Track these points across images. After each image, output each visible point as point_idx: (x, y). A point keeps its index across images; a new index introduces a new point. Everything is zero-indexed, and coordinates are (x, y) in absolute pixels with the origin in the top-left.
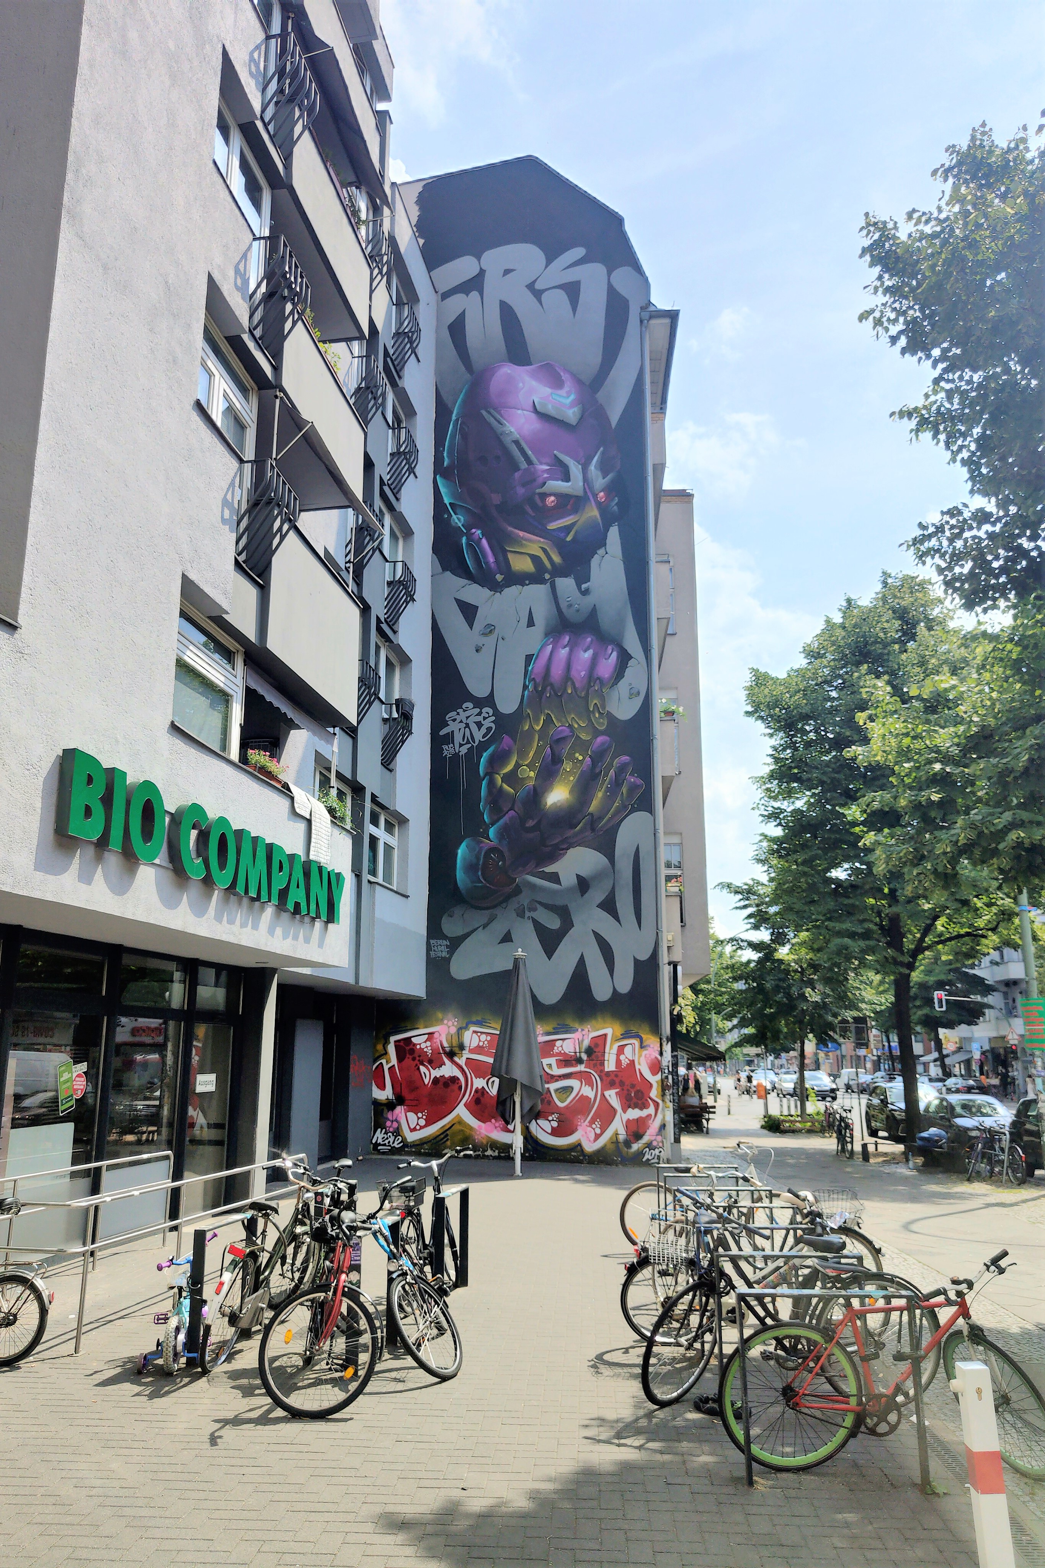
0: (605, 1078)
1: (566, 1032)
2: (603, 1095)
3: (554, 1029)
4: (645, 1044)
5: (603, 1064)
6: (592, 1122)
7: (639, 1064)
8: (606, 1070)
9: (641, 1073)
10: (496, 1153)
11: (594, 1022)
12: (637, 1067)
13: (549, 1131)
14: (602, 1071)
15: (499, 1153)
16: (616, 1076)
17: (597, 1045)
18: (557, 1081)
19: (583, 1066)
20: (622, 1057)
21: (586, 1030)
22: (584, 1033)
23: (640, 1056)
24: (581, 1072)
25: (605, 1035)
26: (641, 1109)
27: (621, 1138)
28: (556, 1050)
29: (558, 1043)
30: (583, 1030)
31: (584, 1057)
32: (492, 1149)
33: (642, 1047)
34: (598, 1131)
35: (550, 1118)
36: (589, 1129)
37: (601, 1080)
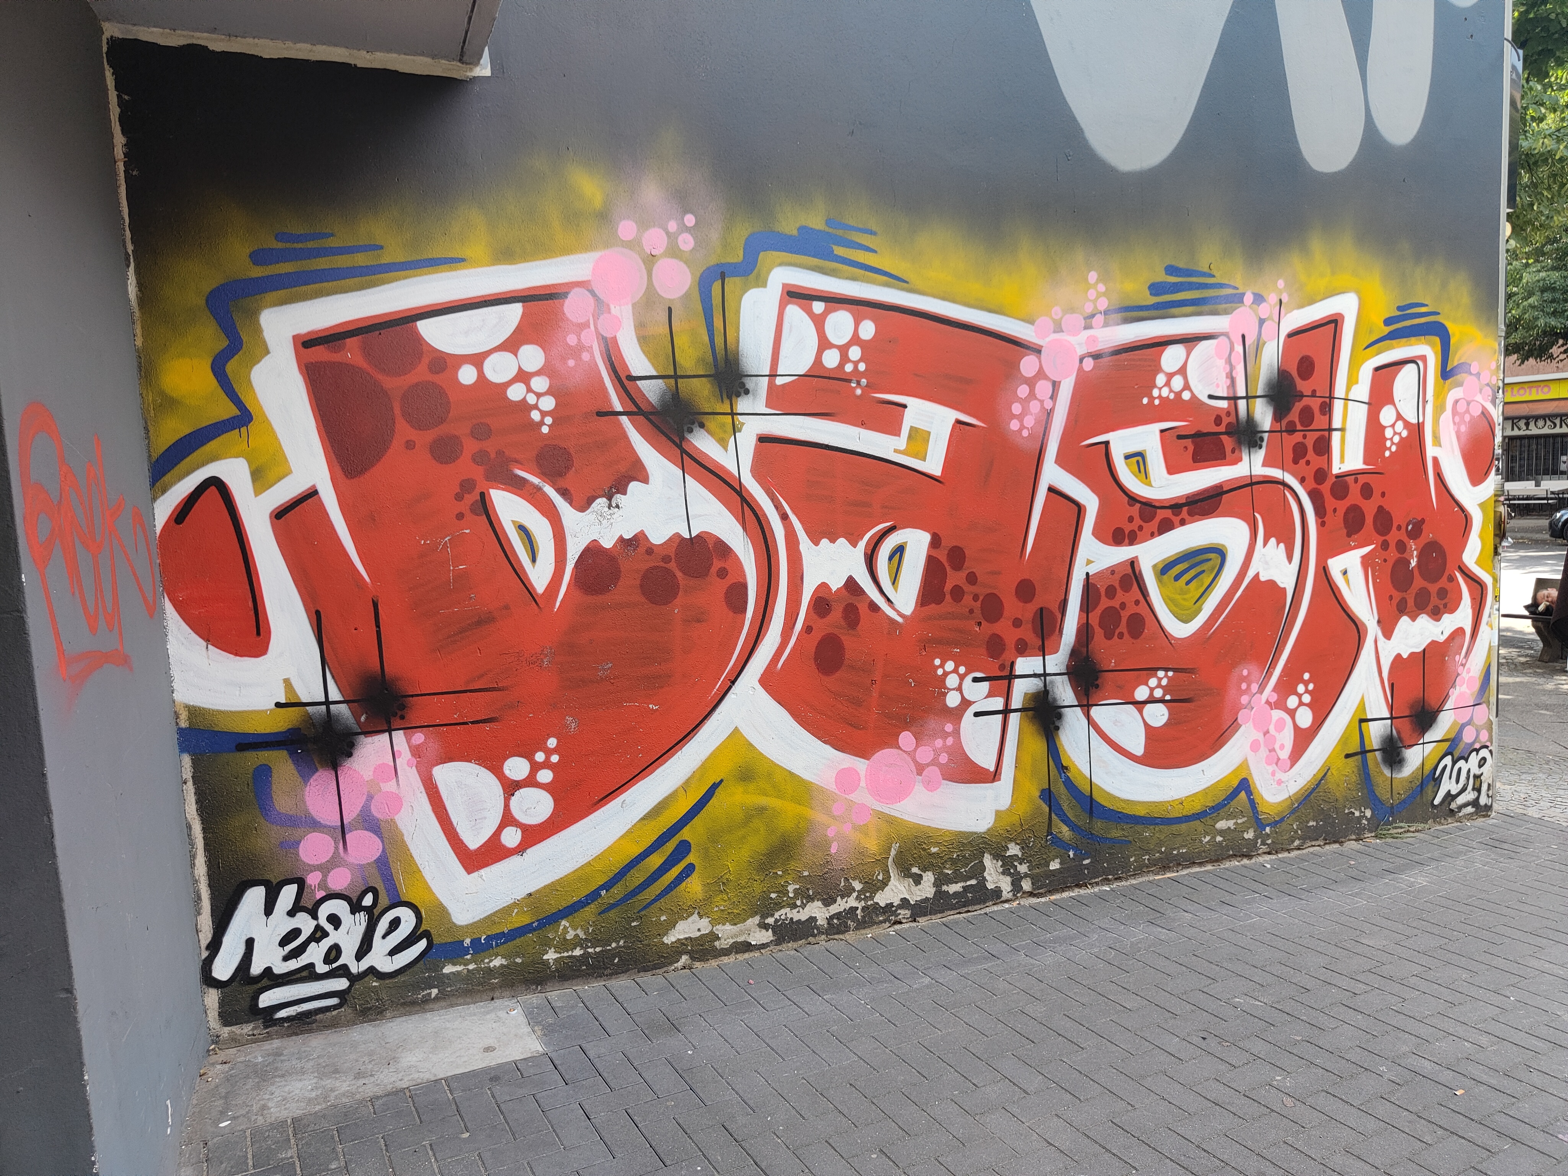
0: (1330, 502)
1: (1199, 306)
2: (1324, 572)
3: (1156, 289)
4: (1453, 362)
5: (1323, 447)
6: (1286, 687)
7: (1437, 441)
8: (1337, 468)
9: (1439, 476)
10: (927, 889)
11: (1296, 262)
12: (1431, 451)
13: (1137, 745)
14: (1321, 475)
15: (937, 884)
16: (1367, 491)
17: (1306, 367)
18: (1166, 527)
19: (1259, 455)
20: (1387, 416)
21: (1272, 299)
22: (1264, 310)
23: (1439, 409)
24: (1252, 483)
25: (1334, 322)
26: (1436, 615)
27: (1376, 732)
28: (1161, 390)
29: (1171, 358)
30: (1259, 299)
31: (1264, 416)
32: (905, 872)
33: (1446, 373)
34: (1305, 718)
35: (1141, 693)
36: (1277, 714)
37: (1320, 512)
